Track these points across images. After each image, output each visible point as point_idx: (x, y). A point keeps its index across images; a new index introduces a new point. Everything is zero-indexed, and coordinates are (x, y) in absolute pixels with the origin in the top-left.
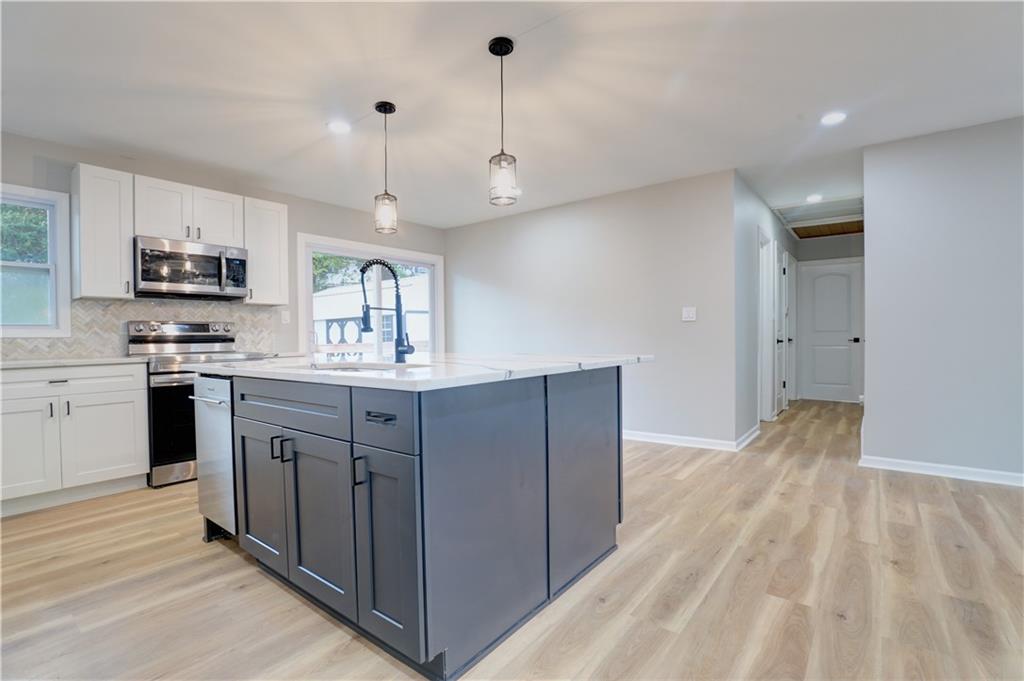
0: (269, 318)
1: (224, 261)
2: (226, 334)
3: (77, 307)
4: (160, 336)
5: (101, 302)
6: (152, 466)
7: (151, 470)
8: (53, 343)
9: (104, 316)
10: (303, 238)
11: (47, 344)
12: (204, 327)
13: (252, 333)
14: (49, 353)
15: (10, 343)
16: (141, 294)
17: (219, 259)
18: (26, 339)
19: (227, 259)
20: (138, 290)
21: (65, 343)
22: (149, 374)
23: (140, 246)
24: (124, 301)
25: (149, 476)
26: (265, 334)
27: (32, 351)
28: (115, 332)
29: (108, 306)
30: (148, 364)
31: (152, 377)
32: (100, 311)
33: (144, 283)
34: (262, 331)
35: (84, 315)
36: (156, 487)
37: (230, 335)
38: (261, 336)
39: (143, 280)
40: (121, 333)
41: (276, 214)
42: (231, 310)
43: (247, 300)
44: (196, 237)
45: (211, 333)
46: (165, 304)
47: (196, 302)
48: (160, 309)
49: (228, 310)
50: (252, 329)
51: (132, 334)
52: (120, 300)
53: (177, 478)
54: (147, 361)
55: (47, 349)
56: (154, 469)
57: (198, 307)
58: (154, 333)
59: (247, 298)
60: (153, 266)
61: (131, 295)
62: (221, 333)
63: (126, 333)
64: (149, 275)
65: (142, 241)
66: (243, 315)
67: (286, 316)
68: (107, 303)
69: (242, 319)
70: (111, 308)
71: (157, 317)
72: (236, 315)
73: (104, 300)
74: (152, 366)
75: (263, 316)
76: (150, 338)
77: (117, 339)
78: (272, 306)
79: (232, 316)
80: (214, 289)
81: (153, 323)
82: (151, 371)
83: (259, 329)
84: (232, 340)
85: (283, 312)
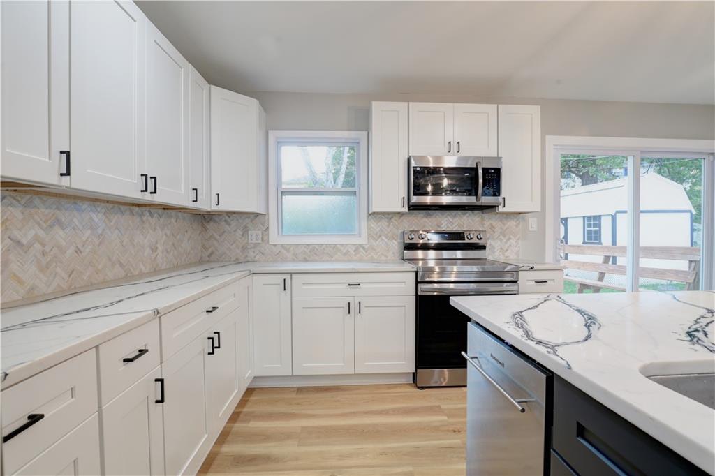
0: (517, 226)
1: (480, 171)
2: (478, 241)
3: (372, 220)
4: (426, 244)
5: (386, 216)
6: (417, 368)
7: (416, 370)
8: (358, 248)
9: (388, 226)
10: (551, 140)
11: (354, 249)
12: (460, 235)
13: (501, 240)
14: (355, 255)
15: (334, 248)
16: (414, 208)
17: (476, 169)
18: (342, 245)
19: (484, 169)
20: (410, 204)
21: (364, 248)
22: (417, 283)
23: (413, 164)
24: (401, 214)
25: (414, 375)
26: (513, 241)
27: (345, 254)
28: (395, 240)
29: (390, 219)
30: (417, 272)
31: (420, 286)
32: (386, 223)
33: (415, 197)
34: (510, 239)
35: (377, 226)
36: (419, 388)
37: (481, 243)
38: (509, 244)
39: (414, 195)
40: (399, 241)
41: (531, 115)
42: (483, 219)
43: (500, 209)
44: (456, 150)
45: (467, 241)
46: (430, 215)
47: (454, 212)
48: (427, 220)
49: (479, 219)
50: (501, 237)
51: (406, 242)
52: (399, 213)
53: (436, 382)
54: (416, 270)
55: (354, 253)
56: (418, 370)
57: (455, 216)
58: (421, 241)
59: (500, 207)
60: (422, 182)
61: (406, 209)
62: (475, 241)
63: (402, 241)
64: (419, 190)
65: (414, 160)
66: (494, 224)
67: (533, 223)
68: (390, 216)
69: (492, 227)
70: (393, 220)
71: (424, 226)
72: (487, 223)
73: (388, 213)
74: (420, 275)
75: (511, 223)
76: (419, 246)
77: (396, 245)
78: (520, 213)
79: (483, 225)
80: (471, 200)
81: (421, 232)
82: (419, 280)
83: (507, 237)
84: (483, 248)
85: (531, 219)
